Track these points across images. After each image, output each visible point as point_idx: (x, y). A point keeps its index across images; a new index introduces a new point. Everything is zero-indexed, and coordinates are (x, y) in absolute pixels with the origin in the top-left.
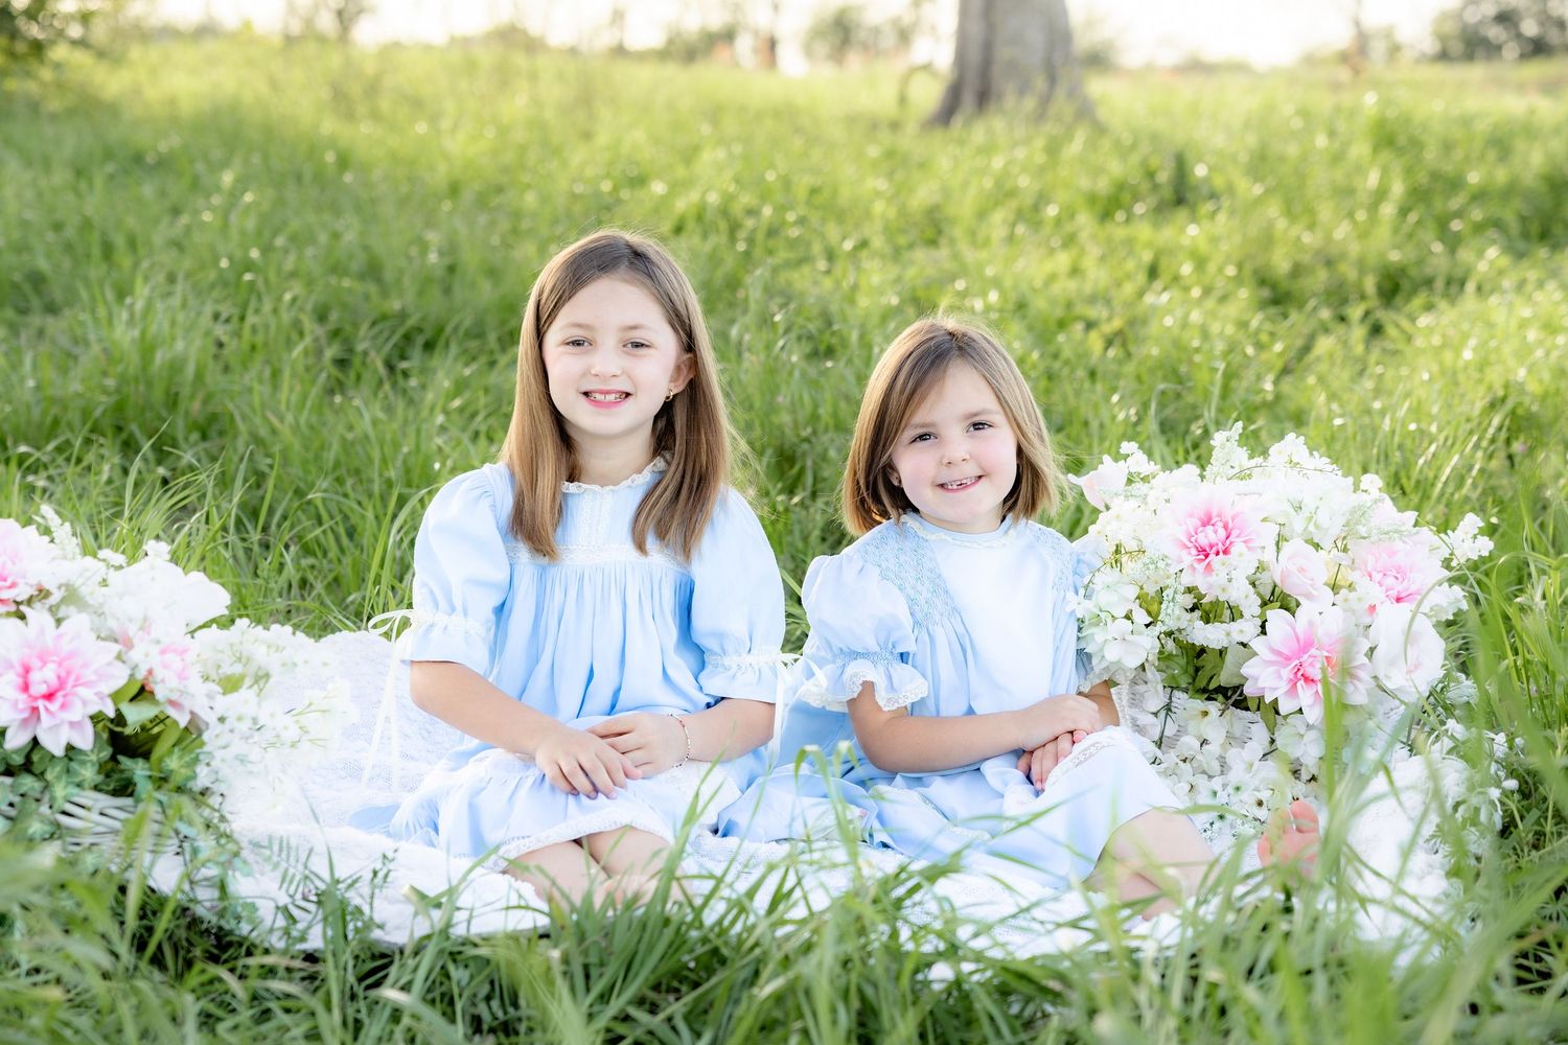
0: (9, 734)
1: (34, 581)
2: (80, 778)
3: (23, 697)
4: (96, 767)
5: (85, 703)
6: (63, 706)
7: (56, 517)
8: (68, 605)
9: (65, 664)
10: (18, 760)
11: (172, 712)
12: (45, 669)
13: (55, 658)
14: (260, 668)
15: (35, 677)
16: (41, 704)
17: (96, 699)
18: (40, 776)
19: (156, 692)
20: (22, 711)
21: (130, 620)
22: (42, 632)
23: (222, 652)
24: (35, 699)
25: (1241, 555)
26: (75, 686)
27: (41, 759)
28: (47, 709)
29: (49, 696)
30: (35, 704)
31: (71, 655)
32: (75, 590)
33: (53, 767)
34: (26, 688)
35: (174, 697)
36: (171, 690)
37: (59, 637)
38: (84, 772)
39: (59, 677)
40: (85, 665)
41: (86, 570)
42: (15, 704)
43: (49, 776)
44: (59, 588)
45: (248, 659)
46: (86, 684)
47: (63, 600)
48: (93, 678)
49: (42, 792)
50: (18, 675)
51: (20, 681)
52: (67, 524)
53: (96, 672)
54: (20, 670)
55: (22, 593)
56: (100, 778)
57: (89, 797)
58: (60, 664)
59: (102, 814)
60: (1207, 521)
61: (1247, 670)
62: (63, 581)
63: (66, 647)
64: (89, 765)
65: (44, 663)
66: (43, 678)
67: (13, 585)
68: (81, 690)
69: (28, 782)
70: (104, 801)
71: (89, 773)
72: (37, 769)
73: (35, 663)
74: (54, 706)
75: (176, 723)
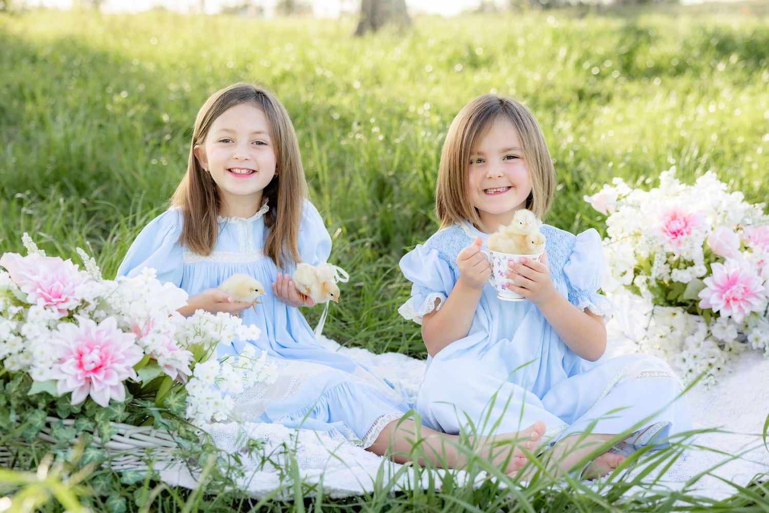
0: (73, 396)
1: (79, 298)
2: (115, 415)
3: (80, 372)
4: (124, 408)
5: (119, 373)
6: (107, 376)
7: (86, 255)
8: (99, 310)
9: (104, 349)
10: (78, 410)
11: (168, 372)
12: (92, 353)
13: (98, 346)
14: (212, 338)
15: (87, 358)
16: (92, 375)
17: (125, 370)
18: (92, 419)
19: (159, 361)
20: (81, 381)
21: (139, 318)
22: (88, 331)
23: (188, 329)
24: (87, 372)
25: (697, 235)
26: (112, 363)
27: (91, 407)
28: (96, 379)
29: (95, 370)
30: (88, 376)
31: (107, 344)
32: (104, 301)
33: (100, 414)
34: (81, 365)
35: (168, 363)
36: (167, 360)
37: (99, 332)
38: (116, 411)
39: (101, 358)
40: (117, 349)
41: (110, 288)
42: (76, 376)
43: (97, 419)
44: (94, 300)
45: (205, 333)
46: (120, 362)
47: (97, 308)
48: (122, 357)
49: (94, 427)
50: (76, 358)
51: (77, 361)
52: (93, 259)
53: (124, 353)
54: (77, 355)
55: (72, 305)
56: (126, 415)
57: (122, 428)
58: (101, 350)
59: (131, 438)
60: (674, 218)
61: (702, 295)
62: (96, 296)
63: (104, 339)
64: (119, 406)
65: (91, 350)
66: (91, 358)
67: (66, 300)
68: (116, 366)
69: (85, 423)
70: (131, 430)
71: (119, 412)
72: (89, 414)
73: (86, 350)
74: (100, 377)
75: (170, 378)
